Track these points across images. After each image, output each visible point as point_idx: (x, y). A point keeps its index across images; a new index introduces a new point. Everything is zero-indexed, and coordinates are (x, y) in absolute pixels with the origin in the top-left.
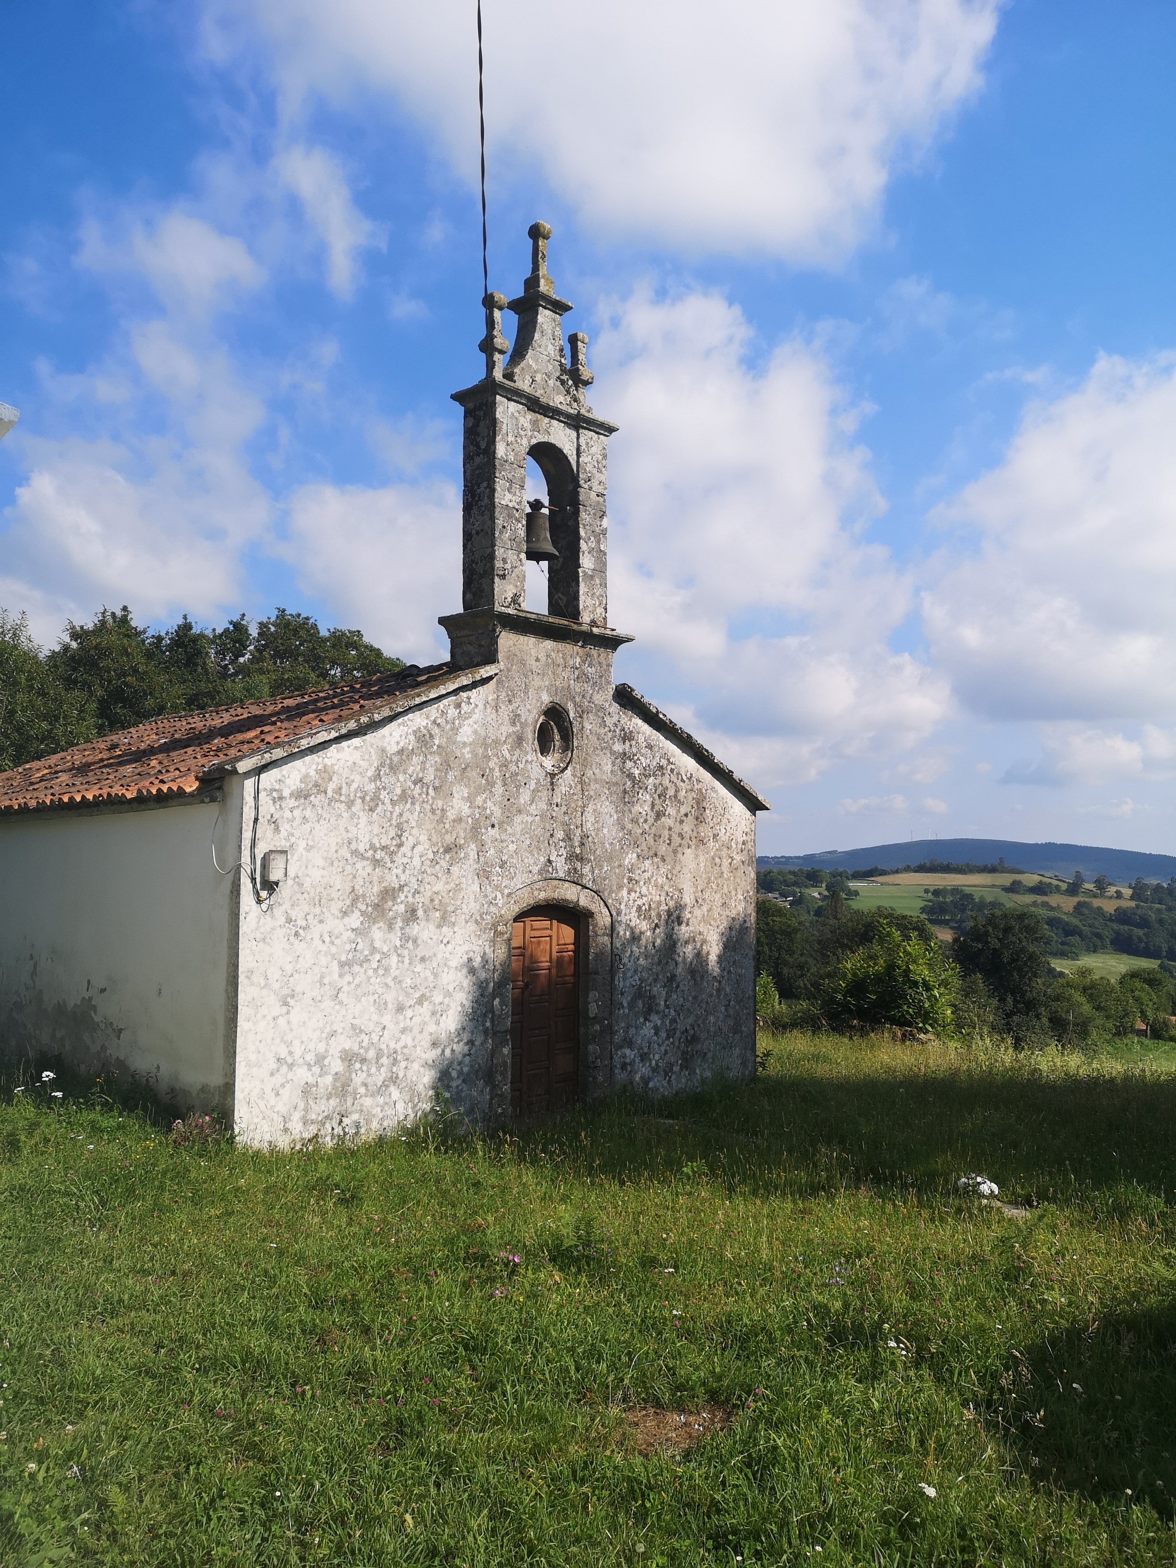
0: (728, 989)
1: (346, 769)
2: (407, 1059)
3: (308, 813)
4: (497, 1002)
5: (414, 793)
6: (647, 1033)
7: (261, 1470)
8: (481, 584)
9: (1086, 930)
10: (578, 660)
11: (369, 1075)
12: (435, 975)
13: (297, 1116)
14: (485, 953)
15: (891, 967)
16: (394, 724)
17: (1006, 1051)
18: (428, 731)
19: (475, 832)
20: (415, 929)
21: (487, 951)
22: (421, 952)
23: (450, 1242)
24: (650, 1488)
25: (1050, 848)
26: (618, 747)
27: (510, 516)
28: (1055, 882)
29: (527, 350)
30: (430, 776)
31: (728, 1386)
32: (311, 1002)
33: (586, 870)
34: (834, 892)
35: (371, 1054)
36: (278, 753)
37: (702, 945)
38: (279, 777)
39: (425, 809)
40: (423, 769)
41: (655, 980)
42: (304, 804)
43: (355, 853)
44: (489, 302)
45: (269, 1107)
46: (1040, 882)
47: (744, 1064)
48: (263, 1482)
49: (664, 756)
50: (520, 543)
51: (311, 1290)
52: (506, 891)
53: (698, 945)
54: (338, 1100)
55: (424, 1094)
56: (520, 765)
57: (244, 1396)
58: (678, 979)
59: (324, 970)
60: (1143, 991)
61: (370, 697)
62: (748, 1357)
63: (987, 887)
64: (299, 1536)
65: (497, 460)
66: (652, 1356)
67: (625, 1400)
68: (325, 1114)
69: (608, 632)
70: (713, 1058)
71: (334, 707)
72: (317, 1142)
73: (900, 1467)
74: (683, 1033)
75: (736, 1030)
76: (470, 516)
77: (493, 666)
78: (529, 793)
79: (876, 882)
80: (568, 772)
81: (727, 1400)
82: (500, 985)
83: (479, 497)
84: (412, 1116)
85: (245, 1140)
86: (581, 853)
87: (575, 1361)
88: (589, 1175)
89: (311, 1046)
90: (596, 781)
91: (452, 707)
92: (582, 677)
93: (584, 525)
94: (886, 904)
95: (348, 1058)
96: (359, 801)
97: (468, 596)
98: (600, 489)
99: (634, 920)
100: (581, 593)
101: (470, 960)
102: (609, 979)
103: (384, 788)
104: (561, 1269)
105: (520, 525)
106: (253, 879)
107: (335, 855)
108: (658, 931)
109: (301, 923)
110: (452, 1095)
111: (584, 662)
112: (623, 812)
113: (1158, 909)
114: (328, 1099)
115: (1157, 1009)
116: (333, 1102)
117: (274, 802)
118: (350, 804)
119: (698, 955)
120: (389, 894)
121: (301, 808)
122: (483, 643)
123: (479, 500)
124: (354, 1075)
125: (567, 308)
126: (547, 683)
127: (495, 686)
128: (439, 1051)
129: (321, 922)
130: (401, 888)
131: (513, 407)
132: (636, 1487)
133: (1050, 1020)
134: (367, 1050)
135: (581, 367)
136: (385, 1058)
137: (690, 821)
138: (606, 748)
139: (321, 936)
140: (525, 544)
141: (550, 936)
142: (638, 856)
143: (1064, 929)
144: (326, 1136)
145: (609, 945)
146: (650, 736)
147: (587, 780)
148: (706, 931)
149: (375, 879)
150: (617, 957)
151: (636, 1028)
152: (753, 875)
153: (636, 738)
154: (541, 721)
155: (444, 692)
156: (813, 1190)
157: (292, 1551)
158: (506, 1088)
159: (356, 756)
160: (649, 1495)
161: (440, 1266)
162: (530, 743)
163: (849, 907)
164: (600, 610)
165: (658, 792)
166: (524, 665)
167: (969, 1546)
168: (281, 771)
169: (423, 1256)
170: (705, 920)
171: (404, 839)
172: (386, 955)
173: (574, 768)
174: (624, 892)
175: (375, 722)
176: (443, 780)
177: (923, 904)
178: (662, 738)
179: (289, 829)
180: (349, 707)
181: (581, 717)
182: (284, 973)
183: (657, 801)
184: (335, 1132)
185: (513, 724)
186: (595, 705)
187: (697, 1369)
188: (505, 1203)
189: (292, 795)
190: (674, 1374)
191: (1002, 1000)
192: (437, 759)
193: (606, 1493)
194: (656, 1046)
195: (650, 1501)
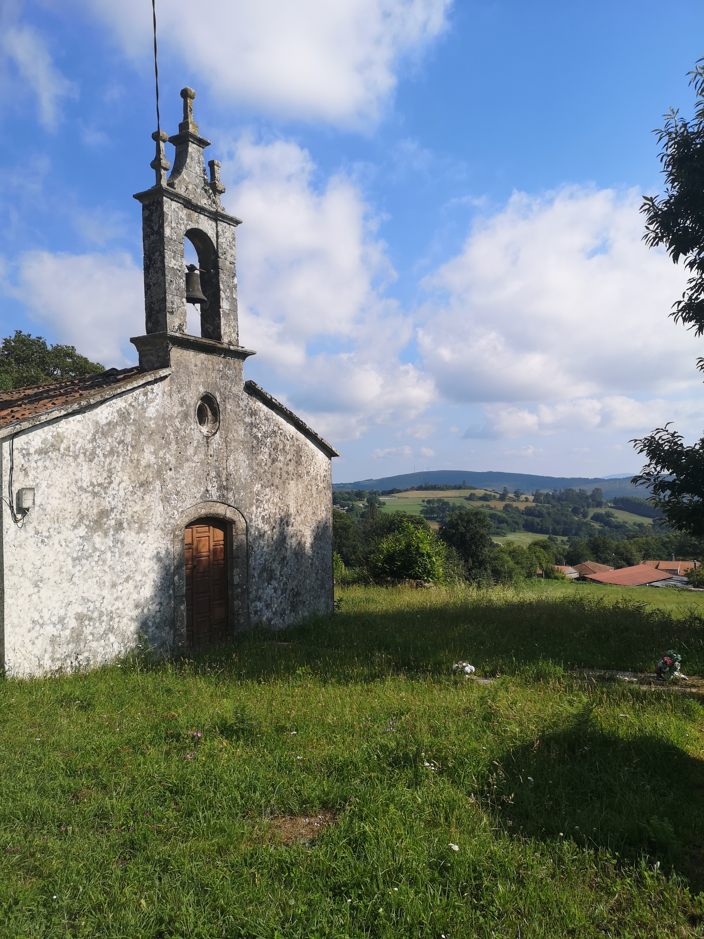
0: (317, 563)
1: (72, 435)
2: (120, 616)
3: (47, 463)
4: (176, 578)
5: (119, 449)
6: (269, 592)
7: (41, 883)
8: (158, 317)
9: (510, 520)
10: (221, 366)
11: (95, 628)
12: (136, 563)
13: (47, 656)
14: (168, 549)
15: (409, 546)
16: (104, 406)
17: (473, 590)
18: (127, 410)
19: (159, 474)
20: (122, 535)
21: (169, 547)
22: (126, 549)
23: (155, 727)
24: (293, 865)
25: (490, 473)
26: (248, 420)
27: (175, 274)
28: (493, 494)
29: (182, 169)
30: (128, 439)
31: (333, 798)
32: (54, 584)
33: (230, 495)
34: (372, 503)
35: (96, 615)
36: (25, 425)
37: (301, 538)
38: (27, 441)
39: (126, 459)
40: (124, 435)
41: (274, 560)
42: (45, 457)
43: (81, 488)
44: (156, 137)
45: (28, 652)
46: (485, 494)
47: (327, 606)
48: (43, 890)
49: (276, 425)
50: (182, 292)
51: (66, 765)
52: (180, 510)
53: (299, 538)
54: (74, 645)
55: (131, 637)
56: (187, 431)
57: (26, 837)
58: (288, 559)
59: (62, 563)
60: (540, 552)
61: (86, 388)
62: (343, 780)
63: (457, 497)
64: (71, 922)
65: (165, 238)
66: (286, 785)
67: (272, 813)
68: (66, 654)
69: (240, 349)
70: (309, 604)
71: (61, 395)
72: (62, 672)
73: (436, 835)
74: (291, 591)
75: (322, 587)
76: (149, 273)
77: (168, 369)
78: (192, 448)
79: (395, 497)
80: (217, 435)
81: (333, 806)
82: (178, 567)
83: (154, 262)
84: (124, 651)
85: (13, 673)
86: (227, 485)
87: (240, 793)
88: (239, 679)
89: (55, 612)
90: (235, 441)
91: (141, 395)
92: (225, 377)
93: (222, 281)
94: (401, 509)
95: (80, 618)
96: (82, 455)
97: (150, 325)
98: (232, 259)
99: (260, 524)
100: (222, 324)
101: (158, 553)
102: (246, 560)
103: (99, 447)
104: (227, 738)
105: (182, 280)
106: (11, 507)
107: (67, 490)
108: (275, 530)
109: (46, 534)
110: (149, 637)
111: (225, 367)
112: (252, 459)
113: (548, 507)
114: (68, 644)
115: (548, 562)
116: (71, 646)
117: (24, 457)
118: (76, 457)
119: (299, 543)
120: (104, 514)
121: (42, 460)
122: (160, 354)
123: (154, 263)
124: (85, 628)
125: (207, 144)
126: (202, 380)
127: (169, 382)
128: (140, 610)
129: (59, 533)
130: (112, 510)
131: (174, 205)
132: (284, 866)
133: (492, 571)
134: (93, 612)
135: (217, 182)
136: (105, 616)
137: (293, 464)
138: (240, 420)
139: (60, 542)
140: (185, 292)
141: (209, 536)
142: (262, 486)
143: (498, 520)
144: (67, 667)
145: (246, 540)
146: (267, 413)
147: (229, 440)
148: (303, 530)
149: (95, 504)
150: (251, 548)
151: (263, 589)
152: (330, 495)
153: (259, 414)
154: (199, 403)
155: (136, 386)
156: (371, 678)
157: (68, 932)
158: (184, 630)
159: (79, 426)
160: (292, 869)
161: (150, 743)
162: (193, 417)
163: (381, 511)
164: (234, 335)
165: (273, 447)
166: (188, 369)
167: (478, 876)
168: (28, 437)
169: (138, 738)
170: (303, 523)
171: (113, 479)
172: (103, 552)
173: (221, 433)
174: (254, 508)
175: (91, 405)
176: (138, 441)
177: (421, 508)
178: (274, 414)
179: (35, 474)
180: (72, 395)
181: (224, 401)
182: (35, 567)
183: (272, 452)
184: (73, 664)
185: (182, 405)
186: (233, 394)
187: (314, 790)
188: (187, 700)
189: (36, 452)
190: (300, 794)
191: (466, 561)
192: (133, 428)
193: (265, 871)
194: (275, 599)
195: (293, 873)
